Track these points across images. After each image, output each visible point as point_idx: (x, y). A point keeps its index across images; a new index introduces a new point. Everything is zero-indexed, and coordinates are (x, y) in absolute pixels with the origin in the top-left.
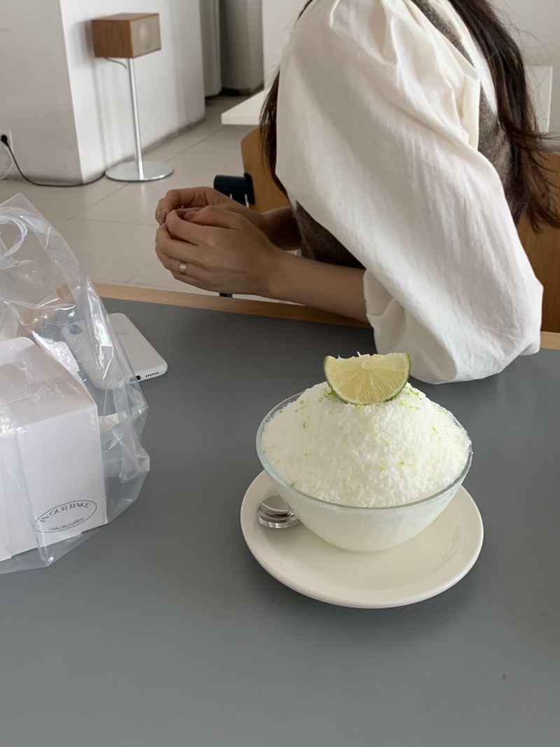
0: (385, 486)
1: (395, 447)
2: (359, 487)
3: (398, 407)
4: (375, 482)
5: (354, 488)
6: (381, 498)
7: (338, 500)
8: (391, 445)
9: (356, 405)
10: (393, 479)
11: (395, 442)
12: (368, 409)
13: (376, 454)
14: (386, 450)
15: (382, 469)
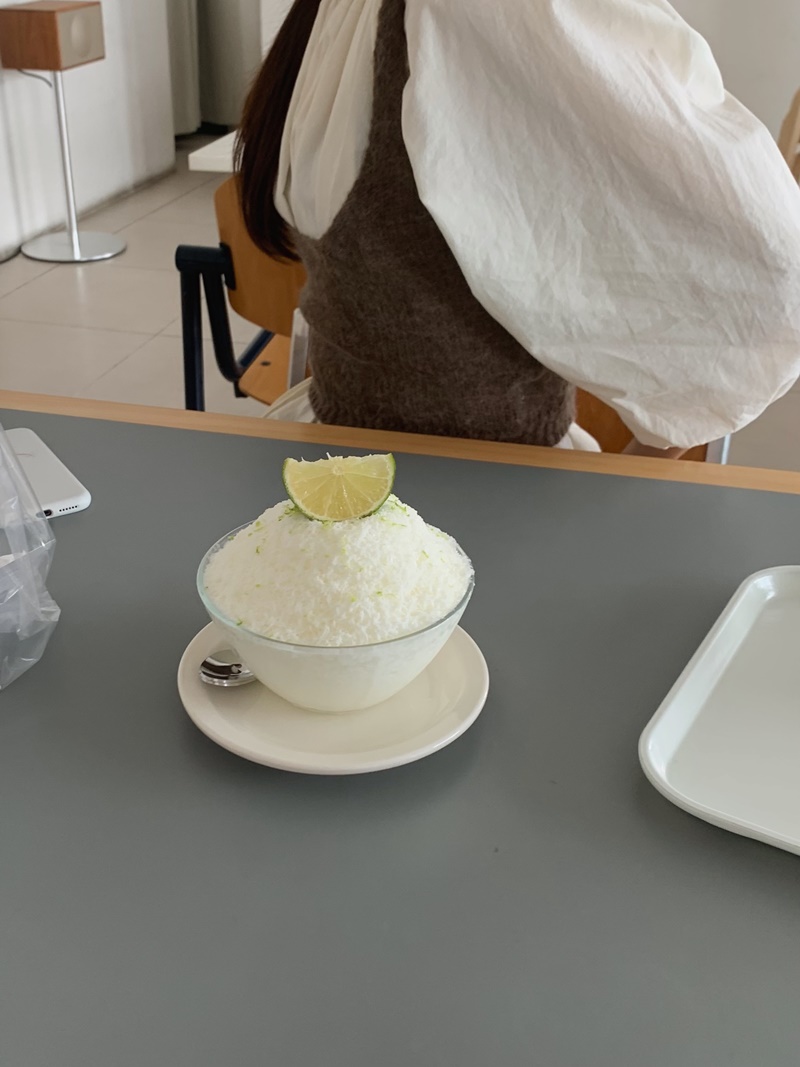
0: (356, 621)
1: (370, 573)
2: (323, 624)
3: (378, 524)
4: (344, 616)
5: (317, 624)
6: (350, 636)
7: (296, 640)
8: (365, 570)
9: (323, 522)
10: (366, 613)
11: (371, 567)
12: (338, 527)
13: (346, 582)
14: (359, 576)
15: (353, 601)
